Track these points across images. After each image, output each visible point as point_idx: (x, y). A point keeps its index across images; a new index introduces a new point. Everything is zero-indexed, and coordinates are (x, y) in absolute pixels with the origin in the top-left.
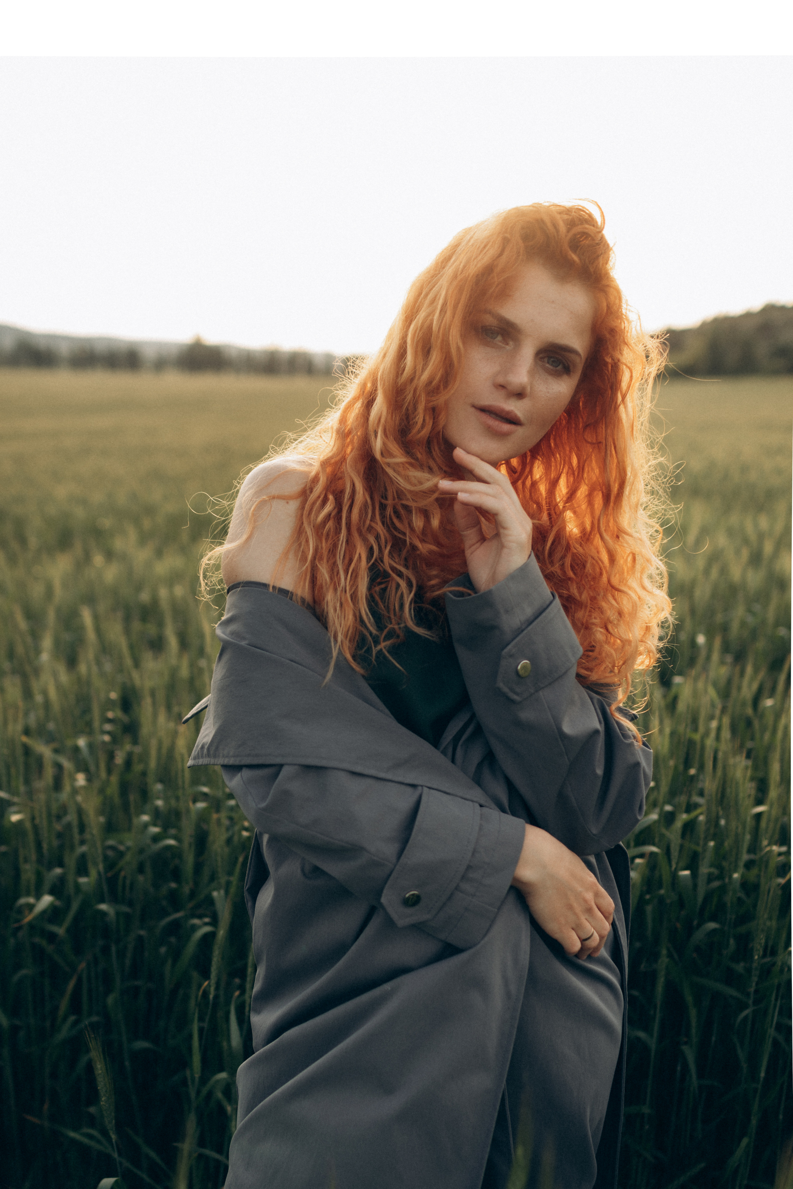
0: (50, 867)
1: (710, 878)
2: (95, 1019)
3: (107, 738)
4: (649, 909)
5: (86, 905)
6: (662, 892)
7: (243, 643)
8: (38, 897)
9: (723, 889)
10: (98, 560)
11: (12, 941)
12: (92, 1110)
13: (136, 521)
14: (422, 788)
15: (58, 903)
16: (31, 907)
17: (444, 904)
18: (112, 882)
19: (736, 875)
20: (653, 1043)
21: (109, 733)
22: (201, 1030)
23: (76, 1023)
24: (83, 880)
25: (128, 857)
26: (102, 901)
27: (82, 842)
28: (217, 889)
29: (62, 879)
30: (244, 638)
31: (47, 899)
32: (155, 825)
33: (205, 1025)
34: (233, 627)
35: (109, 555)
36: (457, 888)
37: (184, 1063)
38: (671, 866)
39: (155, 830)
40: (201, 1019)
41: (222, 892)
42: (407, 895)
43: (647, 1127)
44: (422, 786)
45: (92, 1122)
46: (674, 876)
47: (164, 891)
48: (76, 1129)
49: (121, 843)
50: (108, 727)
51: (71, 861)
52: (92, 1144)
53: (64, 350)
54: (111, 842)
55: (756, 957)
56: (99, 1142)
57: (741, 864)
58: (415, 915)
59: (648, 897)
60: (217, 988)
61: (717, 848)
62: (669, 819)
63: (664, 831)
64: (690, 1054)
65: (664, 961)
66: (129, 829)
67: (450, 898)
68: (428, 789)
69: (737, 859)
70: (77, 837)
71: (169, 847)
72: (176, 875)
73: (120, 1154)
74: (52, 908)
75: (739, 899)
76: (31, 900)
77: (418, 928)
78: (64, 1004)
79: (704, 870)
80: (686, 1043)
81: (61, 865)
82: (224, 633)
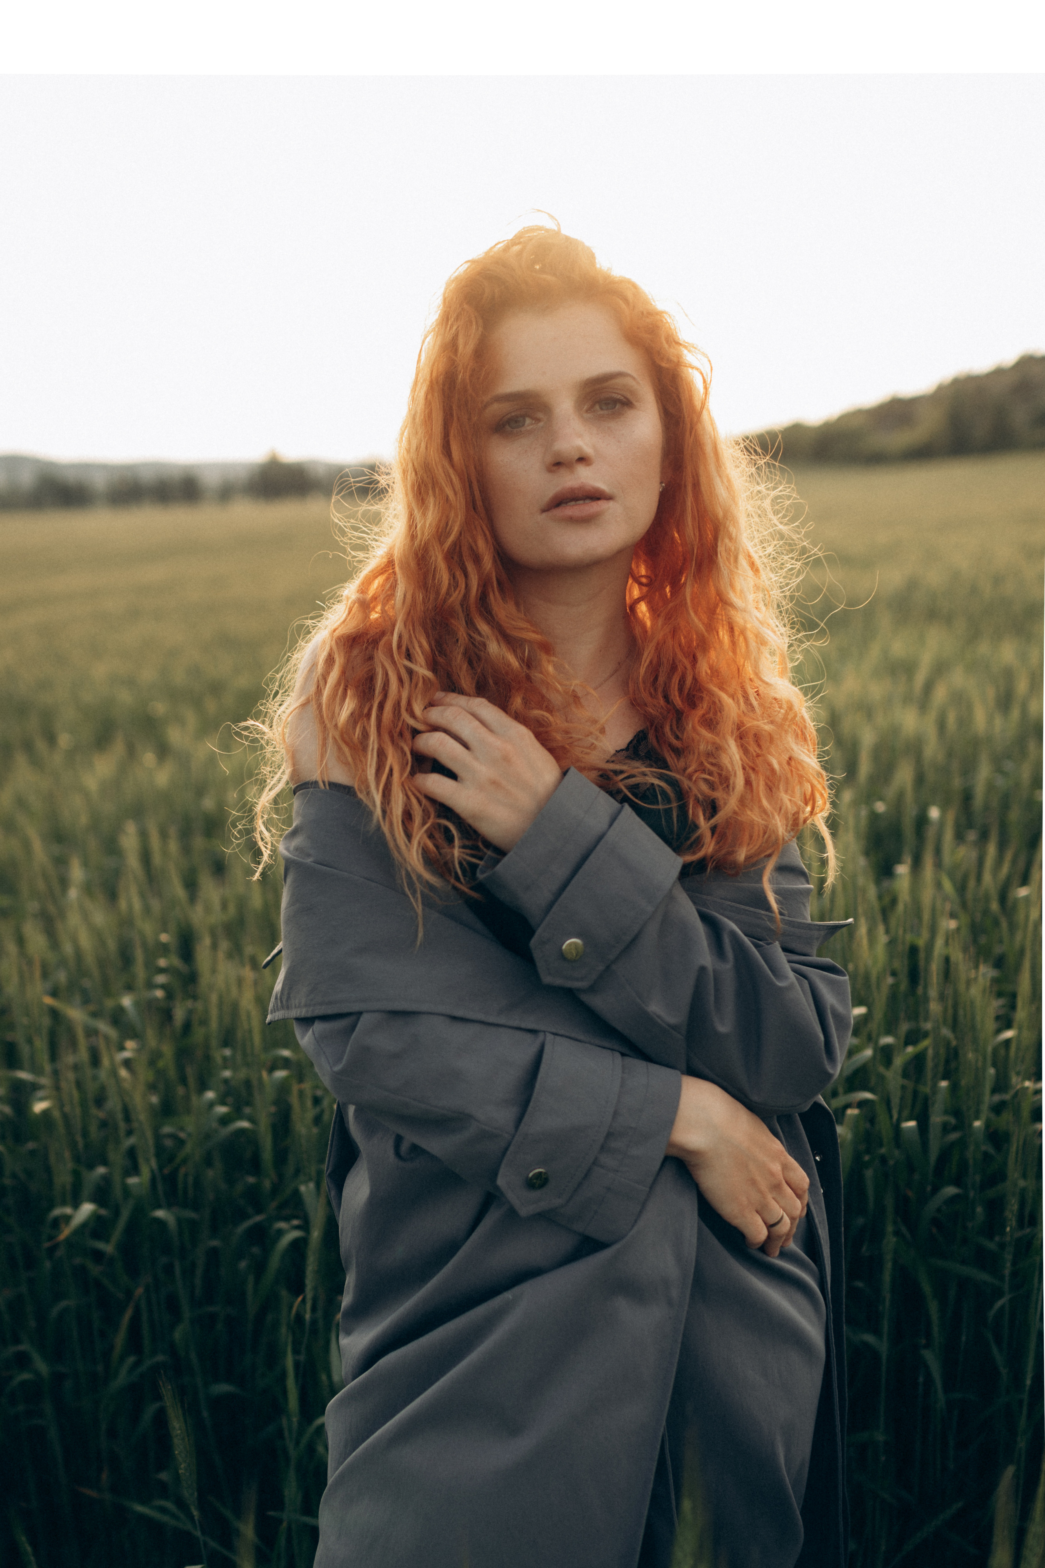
0: (91, 1167)
1: (946, 1129)
2: (160, 1358)
3: (159, 994)
4: (869, 1173)
5: (139, 1212)
6: (883, 1151)
7: (309, 861)
8: (76, 1206)
9: (962, 1143)
10: (149, 758)
11: (48, 1265)
12: (164, 1476)
13: (197, 703)
14: (545, 1035)
15: (103, 1212)
16: (68, 1219)
17: (580, 1184)
18: (171, 1180)
19: (977, 1124)
20: (883, 1347)
21: (163, 987)
22: (297, 1365)
23: (137, 1364)
24: (133, 1181)
25: (188, 1148)
26: (159, 1207)
27: (129, 1133)
28: (306, 1182)
29: (106, 1179)
30: (309, 855)
31: (87, 1208)
32: (223, 1103)
33: (302, 1358)
34: (297, 841)
35: (163, 751)
36: (595, 1162)
37: (278, 1408)
38: (891, 1117)
39: (222, 1110)
40: (296, 1351)
41: (312, 1185)
42: (531, 1175)
43: (883, 1458)
44: (544, 1032)
45: (164, 1490)
46: (897, 1128)
47: (239, 1188)
48: (143, 1503)
49: (182, 1129)
50: (161, 979)
51: (117, 1157)
52: (165, 1518)
53: (100, 482)
54: (167, 1129)
55: (1008, 1229)
56: (174, 1516)
57: (985, 1108)
58: (544, 1200)
59: (867, 1158)
60: (314, 1309)
61: (954, 1088)
62: (886, 1055)
63: (882, 1069)
64: (931, 1358)
65: (890, 1241)
66: (188, 1111)
67: (587, 1176)
68: (552, 1036)
69: (979, 1103)
70: (122, 1125)
71: (242, 1131)
72: (256, 1166)
73: (203, 1533)
74: (95, 1217)
75: (986, 1154)
76: (68, 1210)
77: (546, 1218)
78: (120, 1339)
79: (937, 1119)
80: (927, 1346)
81: (105, 1162)
82: (287, 849)
